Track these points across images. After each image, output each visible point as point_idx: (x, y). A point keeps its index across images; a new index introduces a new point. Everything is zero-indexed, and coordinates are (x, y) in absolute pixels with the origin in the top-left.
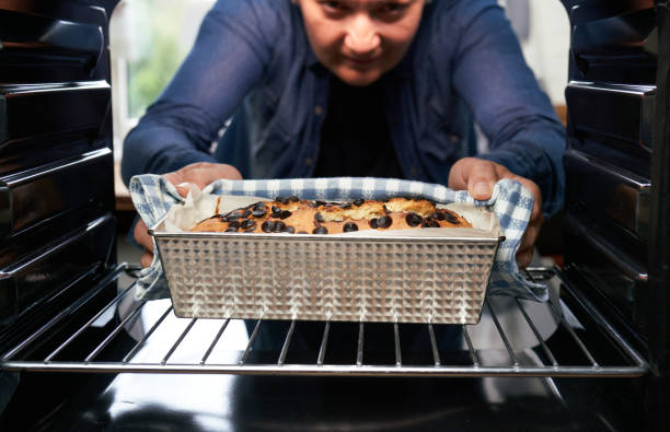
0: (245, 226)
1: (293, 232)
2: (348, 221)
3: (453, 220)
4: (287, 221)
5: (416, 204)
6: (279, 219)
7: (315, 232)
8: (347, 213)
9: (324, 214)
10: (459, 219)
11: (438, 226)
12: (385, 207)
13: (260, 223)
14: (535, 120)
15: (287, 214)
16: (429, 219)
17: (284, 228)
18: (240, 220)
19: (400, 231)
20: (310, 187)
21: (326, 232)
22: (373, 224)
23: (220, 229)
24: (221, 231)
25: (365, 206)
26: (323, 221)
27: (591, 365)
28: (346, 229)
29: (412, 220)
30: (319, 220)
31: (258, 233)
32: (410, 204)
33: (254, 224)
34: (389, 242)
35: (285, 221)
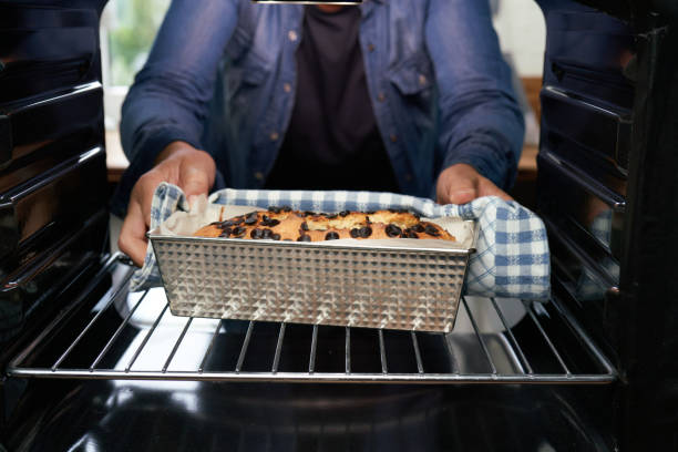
0: (237, 233)
1: (279, 239)
2: (332, 230)
3: (433, 231)
4: (275, 229)
5: (400, 216)
6: (267, 227)
7: (299, 240)
8: (332, 223)
9: (310, 224)
10: (441, 232)
11: (417, 237)
12: (367, 218)
13: (250, 230)
14: (496, 97)
15: (276, 223)
16: (408, 230)
17: (271, 235)
18: (233, 227)
19: (378, 241)
20: (307, 198)
21: (309, 239)
22: (354, 233)
23: (214, 235)
24: (215, 236)
25: (350, 217)
26: (308, 230)
27: (564, 373)
28: (328, 237)
29: (391, 231)
30: (304, 228)
31: (247, 239)
32: (394, 216)
33: (244, 231)
34: (365, 252)
35: (273, 229)
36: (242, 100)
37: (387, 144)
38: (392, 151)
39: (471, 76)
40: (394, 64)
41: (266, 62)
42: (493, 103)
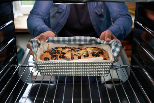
0: (55, 56)
2: (79, 55)
7: (71, 58)
11: (99, 56)
13: (59, 56)
14: (125, 15)
15: (65, 53)
16: (97, 54)
17: (64, 57)
22: (85, 56)
23: (49, 57)
26: (73, 55)
35: (64, 55)
36: (57, 15)
37: (94, 26)
38: (95, 28)
39: (118, 11)
40: (96, 7)
41: (63, 7)
42: (124, 17)
